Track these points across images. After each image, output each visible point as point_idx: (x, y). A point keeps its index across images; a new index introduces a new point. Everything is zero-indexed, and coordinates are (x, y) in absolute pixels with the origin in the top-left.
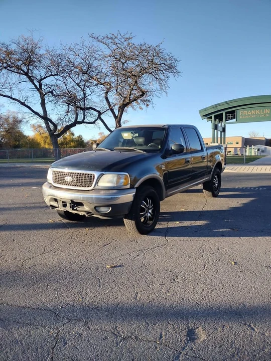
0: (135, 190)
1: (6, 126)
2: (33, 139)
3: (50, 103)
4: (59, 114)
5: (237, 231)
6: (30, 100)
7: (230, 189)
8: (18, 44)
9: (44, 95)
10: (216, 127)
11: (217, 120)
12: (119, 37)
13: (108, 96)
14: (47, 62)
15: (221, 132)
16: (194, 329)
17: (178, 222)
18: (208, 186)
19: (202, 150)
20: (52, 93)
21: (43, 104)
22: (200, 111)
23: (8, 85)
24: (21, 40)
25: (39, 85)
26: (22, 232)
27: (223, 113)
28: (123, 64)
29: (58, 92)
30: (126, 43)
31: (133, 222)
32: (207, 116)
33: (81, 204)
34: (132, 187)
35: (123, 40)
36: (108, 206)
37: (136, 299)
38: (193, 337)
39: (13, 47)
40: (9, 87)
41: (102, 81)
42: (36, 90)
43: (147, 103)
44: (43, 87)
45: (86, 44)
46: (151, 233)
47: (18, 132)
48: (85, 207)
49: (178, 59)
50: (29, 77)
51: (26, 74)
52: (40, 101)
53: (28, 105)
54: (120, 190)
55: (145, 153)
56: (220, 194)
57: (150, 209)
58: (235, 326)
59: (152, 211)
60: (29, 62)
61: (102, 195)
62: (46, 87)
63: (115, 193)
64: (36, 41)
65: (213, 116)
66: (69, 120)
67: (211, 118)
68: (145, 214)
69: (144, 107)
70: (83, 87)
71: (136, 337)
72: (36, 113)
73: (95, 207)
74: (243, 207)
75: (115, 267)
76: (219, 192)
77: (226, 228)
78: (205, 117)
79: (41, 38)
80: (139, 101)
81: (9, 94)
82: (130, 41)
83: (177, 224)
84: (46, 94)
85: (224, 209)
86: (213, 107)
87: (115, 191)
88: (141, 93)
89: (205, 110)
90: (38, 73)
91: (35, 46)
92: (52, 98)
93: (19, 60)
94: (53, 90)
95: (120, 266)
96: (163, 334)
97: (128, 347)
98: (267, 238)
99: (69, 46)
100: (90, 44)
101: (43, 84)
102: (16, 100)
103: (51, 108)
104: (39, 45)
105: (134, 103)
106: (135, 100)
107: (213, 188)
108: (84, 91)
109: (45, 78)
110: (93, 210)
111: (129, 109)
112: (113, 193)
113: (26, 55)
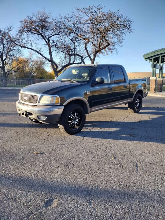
0: (63, 107)
1: (36, 66)
2: (51, 74)
3: (55, 51)
4: (61, 58)
5: (133, 137)
6: (42, 50)
7: (152, 108)
8: (36, 16)
9: (51, 47)
10: (155, 66)
11: (156, 61)
12: (94, 8)
13: (87, 47)
14: (52, 27)
15: (160, 70)
16: (54, 199)
17: (99, 128)
18: (131, 106)
19: (125, 81)
20: (55, 45)
21: (50, 53)
22: (144, 56)
23: (29, 41)
24: (38, 14)
25: (48, 41)
26: (6, 128)
27: (159, 57)
28: (96, 26)
29: (59, 45)
30: (98, 12)
31: (63, 126)
32: (149, 59)
33: (31, 114)
34: (61, 105)
35: (96, 10)
36: (45, 116)
37: (35, 175)
38: (49, 204)
39: (35, 19)
40: (30, 43)
41: (84, 37)
42: (46, 44)
43: (111, 50)
44: (50, 42)
45: (75, 14)
46: (77, 134)
47: (42, 70)
48: (33, 116)
49: (132, 21)
50: (43, 36)
51: (41, 35)
52: (49, 51)
53: (41, 53)
54: (53, 106)
55: (77, 83)
56: (141, 111)
57: (77, 119)
58: (80, 201)
59: (79, 120)
60: (43, 27)
61: (41, 109)
62: (52, 42)
63: (49, 108)
64: (47, 14)
65: (153, 58)
66: (66, 62)
67: (151, 60)
68: (73, 122)
69: (109, 53)
70: (74, 42)
71: (15, 199)
72: (46, 58)
73: (38, 116)
74: (150, 121)
75: (39, 153)
76: (140, 109)
77: (128, 134)
78: (147, 59)
79: (50, 12)
80: (106, 49)
81: (30, 47)
82: (100, 10)
83: (98, 129)
84: (52, 46)
85: (136, 121)
86: (152, 53)
87: (49, 107)
88: (107, 44)
89: (148, 54)
90: (48, 34)
91: (47, 17)
92: (56, 49)
93: (38, 26)
94: (56, 44)
95: (43, 153)
96: (33, 199)
97: (6, 204)
98: (150, 143)
99: (64, 16)
100: (77, 14)
101: (50, 40)
102: (34, 50)
103: (56, 55)
104: (48, 17)
105: (103, 51)
106: (103, 49)
107: (135, 107)
108: (74, 44)
109: (51, 37)
110: (36, 118)
111: (100, 55)
112: (48, 108)
113: (41, 23)
